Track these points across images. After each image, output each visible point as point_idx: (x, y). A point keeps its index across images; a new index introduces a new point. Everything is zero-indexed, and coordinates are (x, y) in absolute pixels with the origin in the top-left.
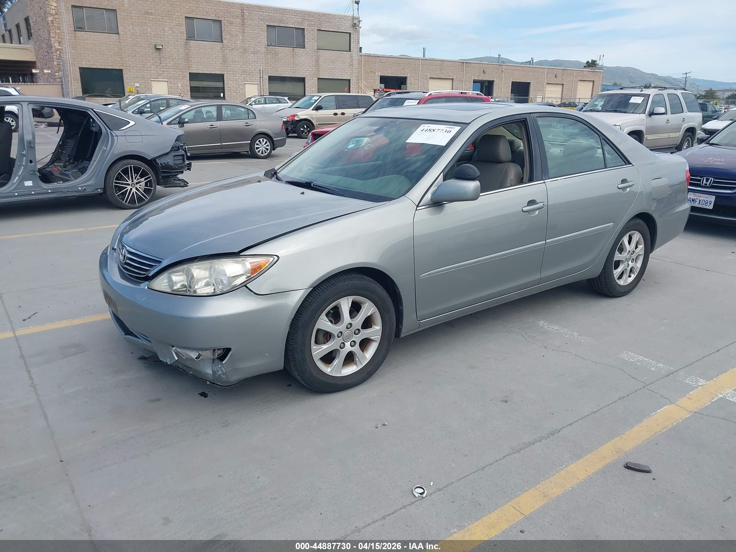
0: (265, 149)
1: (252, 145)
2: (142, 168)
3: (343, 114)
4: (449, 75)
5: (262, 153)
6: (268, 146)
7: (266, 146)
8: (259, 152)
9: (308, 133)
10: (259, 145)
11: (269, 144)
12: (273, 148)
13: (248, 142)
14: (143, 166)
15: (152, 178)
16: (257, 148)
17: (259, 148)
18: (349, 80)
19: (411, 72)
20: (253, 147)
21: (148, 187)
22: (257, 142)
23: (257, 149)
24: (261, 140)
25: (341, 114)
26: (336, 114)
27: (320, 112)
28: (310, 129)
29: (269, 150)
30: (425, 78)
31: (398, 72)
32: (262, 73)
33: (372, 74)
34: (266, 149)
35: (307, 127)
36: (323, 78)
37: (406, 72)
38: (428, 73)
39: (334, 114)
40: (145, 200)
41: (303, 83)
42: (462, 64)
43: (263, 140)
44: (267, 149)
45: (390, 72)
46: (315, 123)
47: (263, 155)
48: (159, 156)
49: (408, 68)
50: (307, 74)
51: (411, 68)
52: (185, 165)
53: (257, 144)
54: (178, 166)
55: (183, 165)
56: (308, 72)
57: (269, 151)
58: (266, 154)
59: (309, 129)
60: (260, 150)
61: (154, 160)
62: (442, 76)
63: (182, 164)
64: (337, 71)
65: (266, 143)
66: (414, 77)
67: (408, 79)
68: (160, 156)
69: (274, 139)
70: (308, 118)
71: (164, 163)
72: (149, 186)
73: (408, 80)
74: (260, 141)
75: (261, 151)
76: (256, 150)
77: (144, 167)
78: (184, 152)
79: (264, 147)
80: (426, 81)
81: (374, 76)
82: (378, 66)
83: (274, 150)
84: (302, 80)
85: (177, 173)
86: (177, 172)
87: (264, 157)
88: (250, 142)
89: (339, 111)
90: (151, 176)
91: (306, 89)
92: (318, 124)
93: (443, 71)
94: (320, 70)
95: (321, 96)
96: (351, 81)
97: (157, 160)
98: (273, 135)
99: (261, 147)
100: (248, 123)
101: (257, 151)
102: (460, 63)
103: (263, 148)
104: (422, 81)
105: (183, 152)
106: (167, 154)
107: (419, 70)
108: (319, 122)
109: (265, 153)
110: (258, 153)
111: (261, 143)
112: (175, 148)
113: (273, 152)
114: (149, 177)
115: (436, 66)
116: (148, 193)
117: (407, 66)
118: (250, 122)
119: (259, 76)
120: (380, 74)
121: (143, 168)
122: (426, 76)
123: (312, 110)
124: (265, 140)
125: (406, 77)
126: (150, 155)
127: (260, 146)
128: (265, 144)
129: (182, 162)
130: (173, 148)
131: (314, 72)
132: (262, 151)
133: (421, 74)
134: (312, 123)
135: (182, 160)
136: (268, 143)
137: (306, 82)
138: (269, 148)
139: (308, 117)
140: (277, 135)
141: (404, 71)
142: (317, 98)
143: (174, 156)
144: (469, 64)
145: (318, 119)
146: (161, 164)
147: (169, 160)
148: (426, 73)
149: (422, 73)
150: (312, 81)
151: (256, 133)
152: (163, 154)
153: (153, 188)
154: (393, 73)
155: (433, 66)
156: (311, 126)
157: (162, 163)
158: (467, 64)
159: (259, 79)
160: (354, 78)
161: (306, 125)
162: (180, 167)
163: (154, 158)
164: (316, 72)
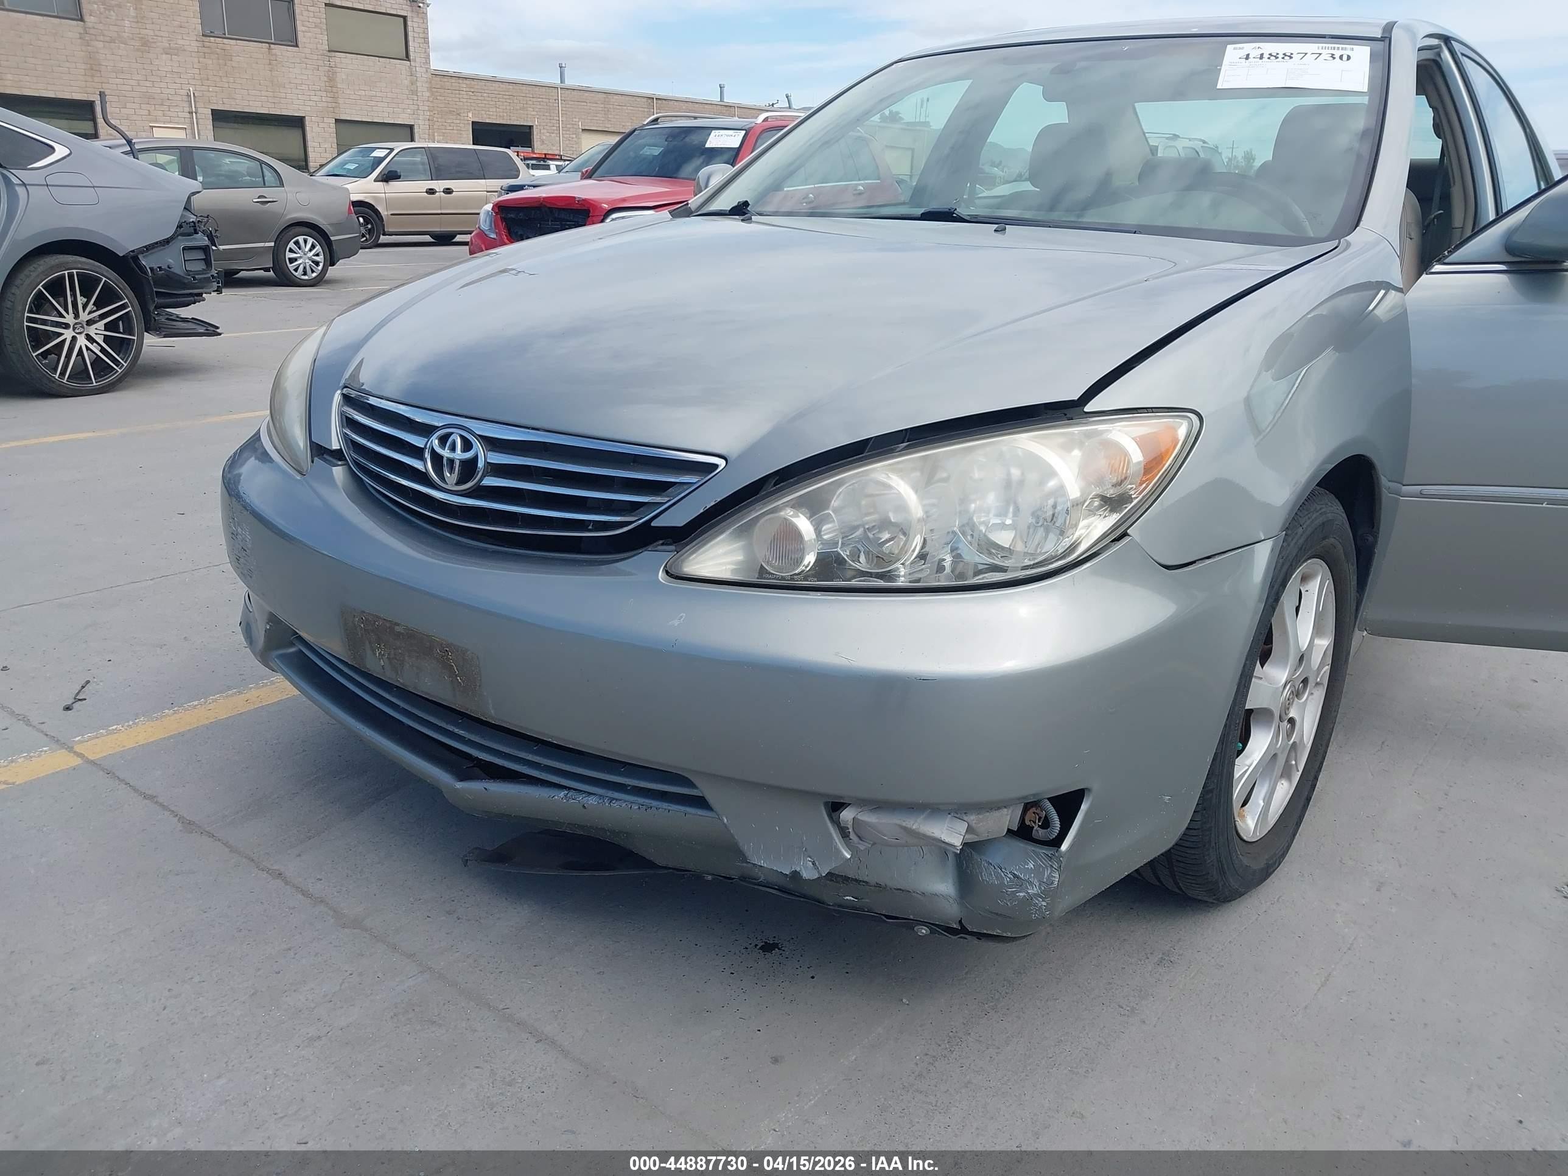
0: (311, 263)
1: (277, 253)
2: (101, 279)
3: (448, 191)
4: (623, 124)
5: (305, 273)
6: (317, 255)
7: (314, 256)
8: (296, 270)
9: (368, 236)
10: (295, 253)
11: (321, 250)
12: (332, 261)
13: (267, 244)
14: (105, 274)
15: (130, 309)
16: (292, 260)
17: (296, 260)
18: (411, 127)
19: (540, 116)
20: (283, 257)
21: (120, 333)
22: (291, 245)
23: (291, 263)
24: (301, 239)
25: (444, 192)
26: (431, 192)
27: (395, 185)
28: (372, 224)
29: (321, 265)
30: (571, 129)
31: (512, 115)
32: (195, 101)
33: (454, 117)
34: (313, 262)
35: (364, 219)
36: (349, 118)
37: (529, 116)
38: (577, 120)
39: (426, 192)
40: (115, 369)
41: (300, 132)
42: (650, 101)
43: (305, 241)
44: (317, 263)
45: (495, 114)
46: (384, 212)
47: (306, 277)
48: (145, 247)
49: (533, 106)
50: (309, 108)
51: (540, 107)
52: (212, 276)
53: (291, 251)
54: (197, 277)
55: (209, 275)
56: (311, 103)
57: (320, 268)
58: (314, 275)
59: (369, 226)
60: (300, 264)
61: (133, 258)
62: (610, 126)
63: (203, 272)
64: (380, 104)
65: (313, 247)
66: (547, 127)
67: (535, 131)
68: (149, 248)
69: (332, 238)
70: (366, 200)
71: (160, 268)
72: (121, 331)
73: (535, 133)
74: (297, 243)
75: (301, 268)
76: (289, 265)
77: (106, 276)
78: (206, 238)
79: (310, 259)
80: (574, 136)
81: (458, 121)
82: (465, 100)
83: (333, 264)
84: (297, 123)
85: (192, 298)
86: (191, 295)
87: (311, 283)
88: (272, 244)
89: (439, 185)
90: (128, 302)
91: (310, 144)
92: (392, 215)
93: (610, 116)
94: (341, 101)
95: (392, 150)
96: (416, 130)
97: (140, 257)
98: (329, 227)
99: (300, 257)
100: (266, 198)
101: (292, 267)
102: (645, 100)
103: (307, 261)
104: (565, 136)
105: (206, 241)
106: (167, 242)
107: (557, 112)
108: (393, 210)
109: (313, 271)
110: (294, 272)
111: (300, 248)
112: (186, 229)
113: (332, 272)
114: (124, 307)
115: (595, 105)
116: (120, 352)
117: (530, 103)
118: (270, 193)
119: (187, 109)
120: (471, 117)
121: (104, 279)
122: (575, 127)
123: (375, 181)
124: (310, 241)
125: (530, 127)
126: (124, 243)
127: (299, 255)
128: (310, 250)
129: (205, 267)
130: (180, 226)
131: (325, 104)
132: (305, 268)
133: (562, 121)
134: (376, 212)
135: (203, 262)
136: (318, 248)
137: (308, 129)
138: (320, 259)
139: (366, 197)
140: (340, 227)
141: (526, 112)
142: (385, 153)
143: (184, 249)
144: (664, 101)
145: (388, 203)
146: (152, 269)
147: (172, 260)
148: (574, 120)
149: (564, 119)
150: (321, 125)
151: (289, 219)
152: (157, 243)
153: (135, 338)
154: (500, 116)
155: (589, 104)
156: (375, 216)
157: (155, 266)
158: (659, 102)
159: (188, 115)
160: (420, 122)
161: (362, 217)
162: (200, 279)
163: (133, 251)
164: (330, 106)
